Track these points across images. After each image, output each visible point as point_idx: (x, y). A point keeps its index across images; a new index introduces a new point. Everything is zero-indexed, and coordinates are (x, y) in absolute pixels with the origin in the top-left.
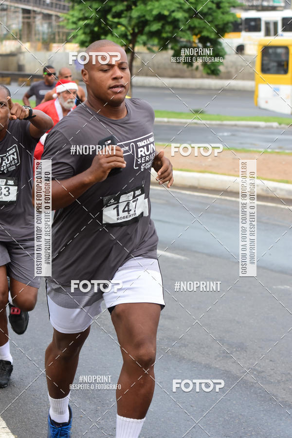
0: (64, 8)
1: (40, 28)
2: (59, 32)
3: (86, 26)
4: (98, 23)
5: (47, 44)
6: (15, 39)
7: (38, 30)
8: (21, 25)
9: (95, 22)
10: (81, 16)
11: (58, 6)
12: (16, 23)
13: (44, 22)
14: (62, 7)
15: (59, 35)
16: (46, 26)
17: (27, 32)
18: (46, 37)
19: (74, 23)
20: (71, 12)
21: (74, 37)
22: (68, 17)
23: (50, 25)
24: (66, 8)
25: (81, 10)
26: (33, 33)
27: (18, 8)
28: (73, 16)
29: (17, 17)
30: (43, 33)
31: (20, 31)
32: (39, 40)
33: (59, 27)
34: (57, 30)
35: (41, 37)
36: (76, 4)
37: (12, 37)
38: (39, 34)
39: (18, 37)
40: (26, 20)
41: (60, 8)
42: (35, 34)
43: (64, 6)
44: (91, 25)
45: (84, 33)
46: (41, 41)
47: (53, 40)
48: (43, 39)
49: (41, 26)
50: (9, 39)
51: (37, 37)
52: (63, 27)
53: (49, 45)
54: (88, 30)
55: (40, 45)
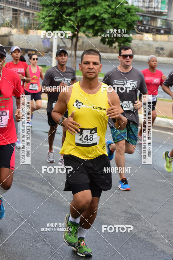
0: (37, 9)
1: (23, 20)
2: (34, 23)
3: (50, 20)
4: (57, 19)
5: (26, 30)
6: (8, 27)
7: (22, 22)
8: (11, 18)
9: (55, 18)
10: (47, 15)
11: (34, 8)
12: (8, 17)
13: (25, 17)
14: (36, 8)
15: (34, 25)
16: (26, 19)
17: (15, 22)
18: (26, 26)
19: (43, 18)
20: (42, 12)
21: (43, 27)
22: (40, 15)
23: (29, 19)
24: (39, 9)
25: (47, 11)
26: (19, 23)
27: (10, 8)
28: (42, 14)
29: (10, 14)
30: (25, 23)
31: (11, 22)
32: (22, 27)
33: (34, 20)
34: (32, 22)
35: (23, 26)
36: (45, 7)
37: (6, 25)
38: (22, 24)
39: (10, 25)
40: (15, 16)
41: (35, 9)
42: (20, 24)
43: (37, 8)
44: (53, 20)
45: (49, 25)
46: (23, 28)
47: (30, 28)
48: (24, 27)
49: (24, 19)
50: (4, 26)
51: (21, 25)
52: (36, 20)
53: (28, 30)
54: (51, 23)
55: (22, 30)
